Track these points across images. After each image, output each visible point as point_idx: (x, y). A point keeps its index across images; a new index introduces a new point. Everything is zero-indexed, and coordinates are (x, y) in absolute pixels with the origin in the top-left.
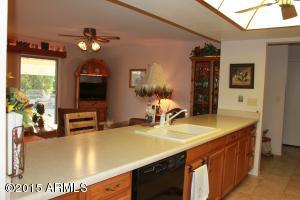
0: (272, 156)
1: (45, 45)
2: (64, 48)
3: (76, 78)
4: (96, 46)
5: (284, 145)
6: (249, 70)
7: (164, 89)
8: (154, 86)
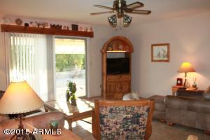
1: (75, 27)
2: (91, 29)
3: (103, 54)
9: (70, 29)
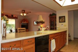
0: (71, 40)
2: (17, 16)
4: (25, 14)
5: (74, 38)
6: (64, 18)
7: (43, 21)
8: (40, 20)
9: (11, 16)
